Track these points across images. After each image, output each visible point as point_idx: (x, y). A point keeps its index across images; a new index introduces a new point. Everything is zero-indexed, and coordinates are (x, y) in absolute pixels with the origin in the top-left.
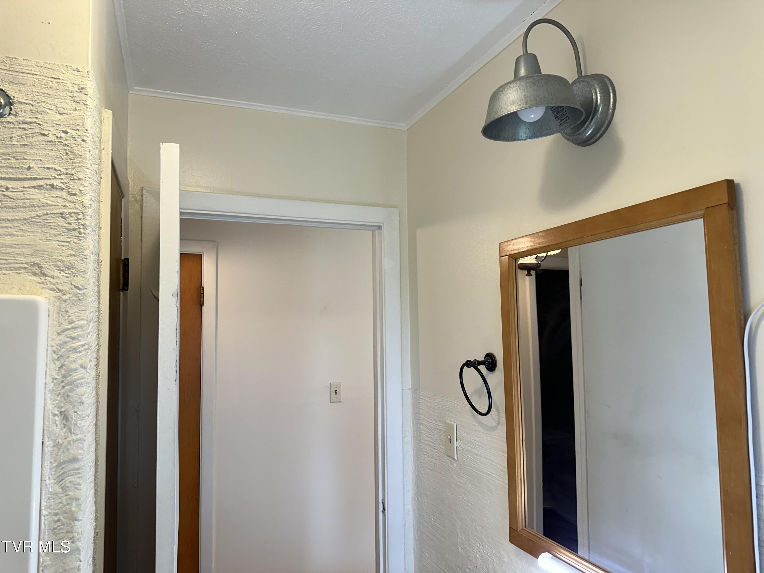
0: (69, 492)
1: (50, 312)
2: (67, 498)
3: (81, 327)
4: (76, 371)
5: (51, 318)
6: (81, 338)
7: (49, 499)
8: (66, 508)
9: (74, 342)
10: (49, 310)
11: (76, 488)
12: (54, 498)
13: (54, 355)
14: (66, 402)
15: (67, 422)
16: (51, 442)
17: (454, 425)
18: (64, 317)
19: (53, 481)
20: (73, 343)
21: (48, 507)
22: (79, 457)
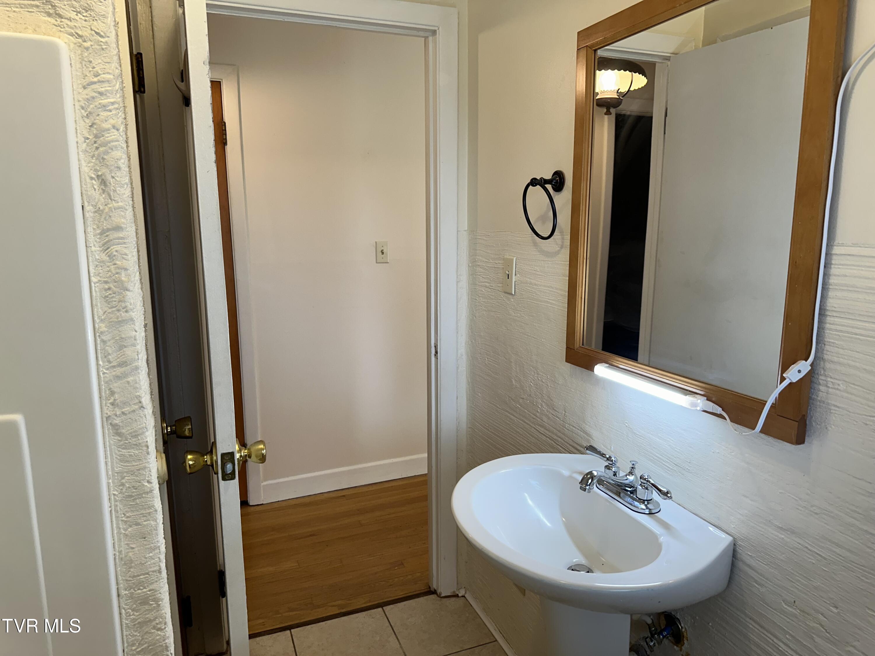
0: (117, 260)
1: (72, 61)
2: (116, 267)
3: (108, 81)
4: (108, 132)
5: (74, 68)
6: (109, 95)
7: (96, 266)
8: (116, 277)
9: (103, 98)
10: (70, 58)
11: (123, 258)
12: (101, 266)
13: (83, 111)
14: (102, 166)
15: (105, 187)
16: (92, 208)
17: (513, 260)
18: (87, 67)
19: (98, 249)
20: (102, 100)
21: (96, 275)
22: (122, 225)
